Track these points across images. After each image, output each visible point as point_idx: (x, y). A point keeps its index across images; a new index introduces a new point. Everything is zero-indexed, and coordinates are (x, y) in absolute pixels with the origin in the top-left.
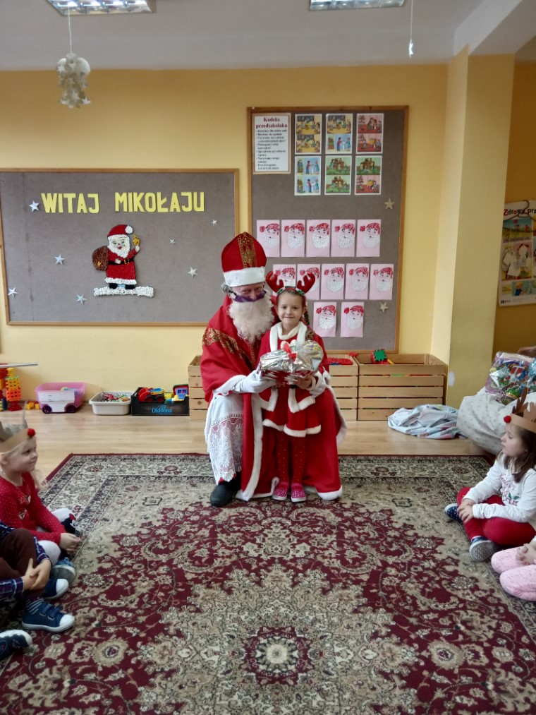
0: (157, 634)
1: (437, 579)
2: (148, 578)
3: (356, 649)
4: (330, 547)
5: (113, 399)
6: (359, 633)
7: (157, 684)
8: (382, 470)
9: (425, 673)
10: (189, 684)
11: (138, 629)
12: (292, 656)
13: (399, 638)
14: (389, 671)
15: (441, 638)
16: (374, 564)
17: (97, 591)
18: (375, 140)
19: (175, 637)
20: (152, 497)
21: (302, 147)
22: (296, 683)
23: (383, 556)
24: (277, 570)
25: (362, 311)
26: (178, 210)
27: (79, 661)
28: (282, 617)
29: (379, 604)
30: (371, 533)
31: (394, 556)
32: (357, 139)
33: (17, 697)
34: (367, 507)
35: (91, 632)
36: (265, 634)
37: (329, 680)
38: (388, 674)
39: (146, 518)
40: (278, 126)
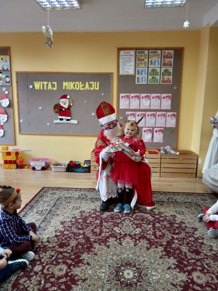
0: (79, 263)
1: (195, 245)
2: (75, 240)
3: (161, 274)
4: (150, 230)
5: (60, 165)
6: (163, 267)
7: (79, 284)
8: (171, 198)
9: (191, 285)
10: (92, 285)
11: (71, 261)
12: (135, 275)
13: (179, 270)
14: (175, 284)
15: (197, 270)
16: (168, 238)
17: (55, 244)
18: (170, 61)
19: (86, 265)
20: (76, 206)
21: (139, 64)
22: (136, 287)
23: (172, 234)
24: (128, 239)
25: (163, 132)
26: (88, 89)
27: (48, 273)
28: (130, 259)
29: (171, 255)
30: (167, 225)
31: (177, 235)
32: (162, 61)
33: (23, 287)
34: (165, 214)
35: (53, 261)
36: (123, 265)
37: (150, 286)
38: (175, 285)
39: (74, 215)
40: (130, 55)
